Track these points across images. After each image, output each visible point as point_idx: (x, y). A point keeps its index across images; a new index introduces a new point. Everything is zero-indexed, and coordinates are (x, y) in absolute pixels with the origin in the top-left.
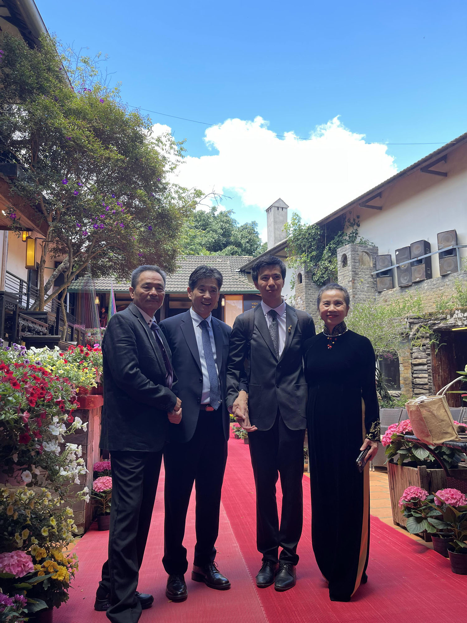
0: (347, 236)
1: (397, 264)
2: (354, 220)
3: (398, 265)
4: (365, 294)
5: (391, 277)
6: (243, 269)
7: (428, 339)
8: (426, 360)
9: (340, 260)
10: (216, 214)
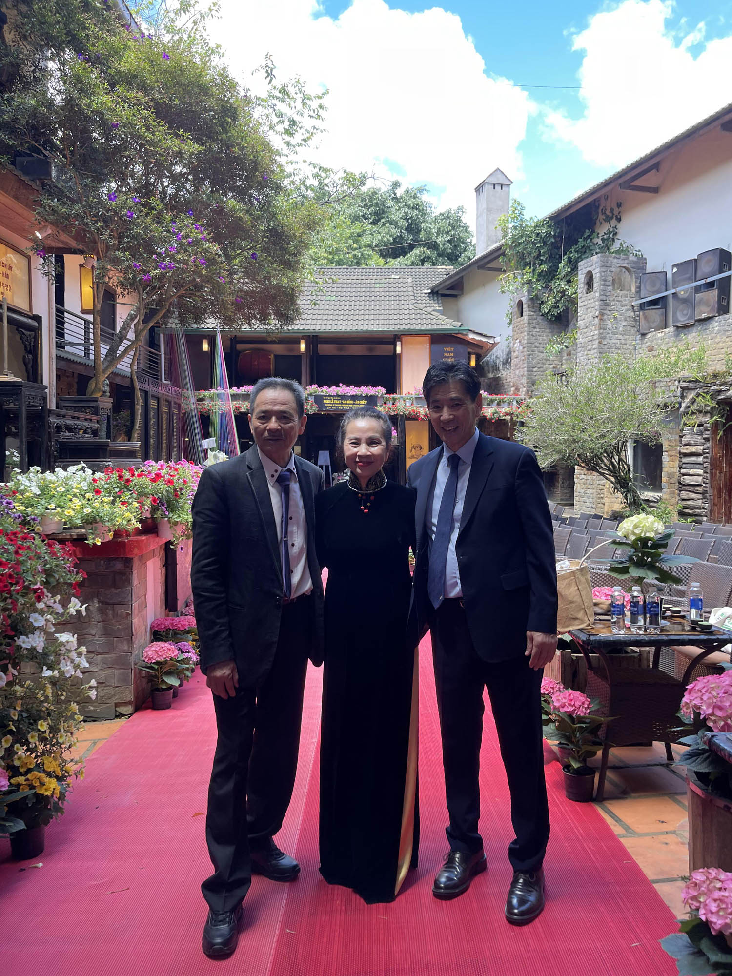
0: (598, 237)
1: (673, 288)
2: (612, 210)
3: (674, 291)
4: (620, 337)
5: (664, 310)
6: (436, 290)
7: (709, 415)
8: (702, 448)
9: (582, 280)
10: (400, 192)
